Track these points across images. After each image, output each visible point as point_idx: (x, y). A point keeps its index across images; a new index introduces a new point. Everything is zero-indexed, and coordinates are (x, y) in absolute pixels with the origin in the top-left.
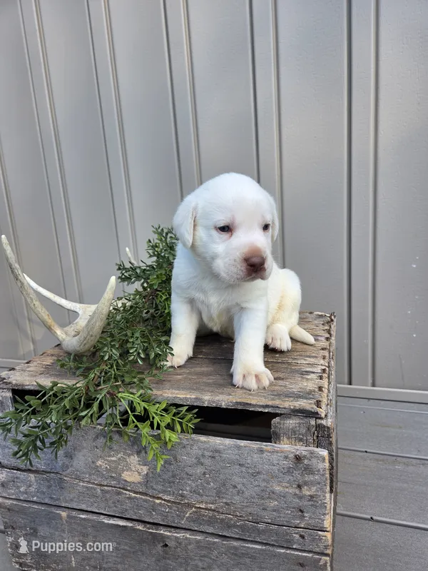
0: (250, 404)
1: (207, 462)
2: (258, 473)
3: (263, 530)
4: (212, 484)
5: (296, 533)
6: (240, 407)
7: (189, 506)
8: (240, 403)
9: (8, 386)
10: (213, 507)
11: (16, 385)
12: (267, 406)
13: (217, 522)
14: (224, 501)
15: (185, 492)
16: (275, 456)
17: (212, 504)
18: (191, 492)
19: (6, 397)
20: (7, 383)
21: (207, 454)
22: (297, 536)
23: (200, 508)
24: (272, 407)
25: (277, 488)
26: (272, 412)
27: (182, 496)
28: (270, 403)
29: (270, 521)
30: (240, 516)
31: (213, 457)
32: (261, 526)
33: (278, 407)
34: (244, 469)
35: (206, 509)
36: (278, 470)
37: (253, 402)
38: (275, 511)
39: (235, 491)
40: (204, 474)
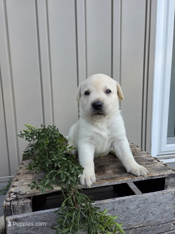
0: (154, 176)
1: (141, 206)
2: (161, 204)
3: (161, 228)
4: (142, 215)
5: (172, 224)
6: (149, 178)
7: (131, 229)
8: (150, 177)
9: (24, 196)
10: (142, 225)
11: (31, 194)
12: (160, 176)
13: (143, 231)
14: (147, 220)
15: (130, 223)
16: (168, 195)
17: (142, 224)
18: (133, 222)
19: (27, 203)
20: (23, 195)
21: (142, 202)
22: (172, 225)
23: (137, 228)
24: (162, 175)
25: (168, 208)
26: (162, 177)
27: (129, 225)
28: (160, 174)
29: (164, 222)
30: (153, 225)
31: (144, 203)
32: (160, 226)
33: (164, 175)
34: (156, 204)
35: (139, 227)
36: (169, 200)
37: (155, 175)
38: (166, 217)
39: (151, 215)
40: (140, 211)
